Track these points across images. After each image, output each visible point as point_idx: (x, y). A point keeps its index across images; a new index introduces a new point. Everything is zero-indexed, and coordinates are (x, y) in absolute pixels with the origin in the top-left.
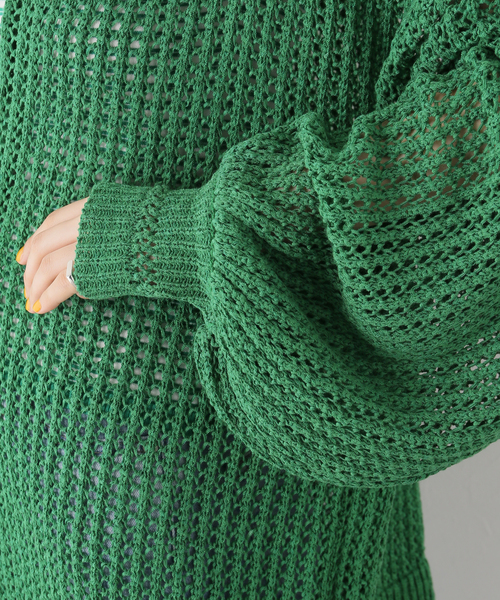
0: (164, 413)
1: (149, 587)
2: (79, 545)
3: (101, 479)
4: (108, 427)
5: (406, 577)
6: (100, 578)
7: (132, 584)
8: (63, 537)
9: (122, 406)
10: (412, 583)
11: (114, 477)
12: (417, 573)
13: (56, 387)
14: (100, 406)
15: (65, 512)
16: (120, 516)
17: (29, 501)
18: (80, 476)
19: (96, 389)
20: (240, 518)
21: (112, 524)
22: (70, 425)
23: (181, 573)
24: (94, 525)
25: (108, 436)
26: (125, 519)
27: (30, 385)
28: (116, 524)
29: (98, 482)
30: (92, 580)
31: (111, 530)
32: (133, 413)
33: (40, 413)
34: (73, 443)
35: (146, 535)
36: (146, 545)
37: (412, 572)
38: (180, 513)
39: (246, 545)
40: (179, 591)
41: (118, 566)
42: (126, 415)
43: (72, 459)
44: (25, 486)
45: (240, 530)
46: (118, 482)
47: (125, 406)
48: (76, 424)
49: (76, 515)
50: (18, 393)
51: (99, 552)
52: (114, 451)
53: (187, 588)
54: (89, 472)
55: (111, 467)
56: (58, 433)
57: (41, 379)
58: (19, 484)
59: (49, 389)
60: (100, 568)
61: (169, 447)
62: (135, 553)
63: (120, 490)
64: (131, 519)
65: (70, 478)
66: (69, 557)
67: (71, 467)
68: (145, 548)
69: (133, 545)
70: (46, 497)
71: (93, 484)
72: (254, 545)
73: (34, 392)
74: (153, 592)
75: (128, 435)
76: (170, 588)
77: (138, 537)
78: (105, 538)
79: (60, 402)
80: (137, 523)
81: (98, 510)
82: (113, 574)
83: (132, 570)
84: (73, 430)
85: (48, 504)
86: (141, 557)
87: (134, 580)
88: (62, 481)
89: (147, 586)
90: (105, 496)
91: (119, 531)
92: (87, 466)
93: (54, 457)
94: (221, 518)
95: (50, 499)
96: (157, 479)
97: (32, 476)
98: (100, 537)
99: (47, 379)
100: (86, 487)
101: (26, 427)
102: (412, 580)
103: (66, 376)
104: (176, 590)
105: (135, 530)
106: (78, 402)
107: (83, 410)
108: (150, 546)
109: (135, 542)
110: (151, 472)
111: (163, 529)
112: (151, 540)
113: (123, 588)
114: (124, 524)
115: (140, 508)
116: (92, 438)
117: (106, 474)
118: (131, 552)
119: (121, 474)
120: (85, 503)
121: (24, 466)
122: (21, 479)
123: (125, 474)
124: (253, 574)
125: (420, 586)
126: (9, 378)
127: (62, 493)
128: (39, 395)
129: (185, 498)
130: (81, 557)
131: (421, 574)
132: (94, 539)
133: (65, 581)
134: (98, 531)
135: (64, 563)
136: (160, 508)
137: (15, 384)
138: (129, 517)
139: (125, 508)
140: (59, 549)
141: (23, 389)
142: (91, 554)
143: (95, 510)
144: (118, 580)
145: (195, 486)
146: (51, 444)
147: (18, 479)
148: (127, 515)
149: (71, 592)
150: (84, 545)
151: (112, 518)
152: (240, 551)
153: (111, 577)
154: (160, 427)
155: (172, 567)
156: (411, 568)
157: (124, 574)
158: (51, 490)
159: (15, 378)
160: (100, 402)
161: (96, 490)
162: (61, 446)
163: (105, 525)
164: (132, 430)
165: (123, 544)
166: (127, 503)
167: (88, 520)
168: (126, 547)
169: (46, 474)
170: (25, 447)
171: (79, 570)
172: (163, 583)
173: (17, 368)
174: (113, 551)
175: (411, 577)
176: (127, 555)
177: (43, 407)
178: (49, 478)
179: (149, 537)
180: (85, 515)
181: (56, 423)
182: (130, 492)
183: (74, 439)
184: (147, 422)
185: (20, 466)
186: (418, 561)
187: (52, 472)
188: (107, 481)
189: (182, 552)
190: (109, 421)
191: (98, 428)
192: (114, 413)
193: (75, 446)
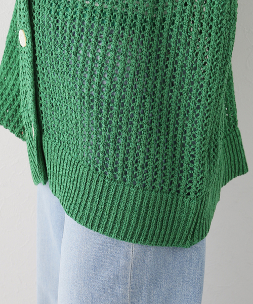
0: (130, 24)
1: (122, 113)
2: (89, 90)
3: (101, 57)
4: (104, 30)
5: (229, 135)
6: (99, 107)
7: (114, 111)
8: (80, 88)
9: (111, 20)
10: (232, 138)
11: (107, 56)
12: (234, 133)
13: (78, 12)
14: (100, 20)
15: (82, 74)
16: (110, 75)
17: (64, 74)
18: (90, 56)
19: (98, 11)
20: (165, 85)
21: (106, 79)
22: (86, 30)
23: (138, 107)
24: (96, 80)
25: (104, 36)
26: (113, 77)
27: (64, 14)
28: (108, 79)
29: (99, 58)
30: (95, 108)
31: (105, 82)
32: (116, 24)
33: (70, 27)
34: (87, 40)
35: (123, 86)
36: (122, 91)
37: (231, 133)
38: (139, 77)
39: (168, 100)
40: (138, 116)
41: (108, 101)
42: (113, 25)
43: (86, 47)
44: (62, 66)
45: (165, 91)
46: (109, 58)
47: (112, 20)
48: (89, 30)
49: (88, 76)
50: (58, 19)
51: (99, 94)
52: (107, 42)
53: (141, 115)
54: (95, 54)
55: (106, 50)
56: (79, 35)
57: (70, 9)
58: (59, 67)
59: (74, 14)
60: (99, 102)
61: (134, 42)
62: (117, 95)
63: (110, 62)
64: (116, 77)
65: (85, 57)
66: (84, 98)
67: (86, 52)
68: (121, 93)
69: (116, 90)
70: (72, 69)
71: (97, 60)
72: (172, 101)
73: (66, 17)
74: (125, 115)
75: (114, 35)
76: (133, 114)
77: (118, 86)
78: (102, 86)
79: (80, 19)
80: (118, 79)
81: (99, 72)
82: (105, 105)
83: (115, 103)
84: (87, 33)
85: (74, 72)
86: (119, 97)
87: (115, 108)
88: (81, 59)
89: (122, 112)
90: (103, 65)
91: (109, 82)
92: (94, 51)
93: (77, 48)
94: (157, 83)
95: (74, 70)
96: (128, 58)
97: (65, 60)
98: (99, 86)
99: (73, 9)
100: (93, 61)
101: (62, 35)
102: (232, 136)
103: (83, 7)
104: (136, 116)
105: (117, 83)
106: (90, 19)
107: (92, 22)
108: (124, 91)
109: (117, 89)
110: (126, 53)
111: (131, 83)
112: (125, 88)
113: (110, 113)
114: (112, 79)
115: (120, 71)
116: (97, 36)
117: (104, 54)
118: (114, 94)
119: (111, 54)
120: (92, 69)
121: (61, 56)
122: (60, 63)
123: (113, 54)
124: (171, 116)
125: (236, 140)
126: (53, 12)
127: (81, 65)
128: (69, 17)
129: (142, 69)
130: (90, 97)
131: (236, 134)
132: (96, 87)
133: (81, 111)
134: (99, 83)
135: (81, 101)
136: (130, 72)
137: (56, 14)
138: (114, 76)
139: (112, 71)
140: (78, 94)
141: (60, 16)
142: (95, 94)
143: (97, 72)
144: (108, 108)
145: (146, 64)
146: (76, 41)
147: (58, 63)
148: (113, 75)
149: (84, 116)
150: (91, 90)
151: (106, 76)
152: (165, 102)
153: (104, 107)
154: (129, 31)
155: (134, 104)
156: (231, 131)
157: (110, 105)
158: (75, 65)
159: (56, 12)
160: (100, 18)
161: (98, 62)
162: (81, 42)
163: (103, 79)
164: (116, 32)
165: (111, 89)
166: (114, 68)
167: (94, 78)
168: (112, 91)
169: (73, 56)
170: (62, 46)
171: (89, 104)
172: (129, 112)
173: (57, 6)
174: (105, 93)
175: (231, 135)
176: (112, 96)
177: (71, 23)
178: (75, 59)
179: (124, 87)
180: (92, 75)
181: (78, 30)
182: (115, 63)
183: (88, 38)
184: (123, 28)
185: (59, 56)
186: (234, 127)
187: (76, 56)
188: (104, 58)
189: (139, 96)
190: (105, 27)
191: (99, 31)
192: (107, 23)
193: (88, 41)
